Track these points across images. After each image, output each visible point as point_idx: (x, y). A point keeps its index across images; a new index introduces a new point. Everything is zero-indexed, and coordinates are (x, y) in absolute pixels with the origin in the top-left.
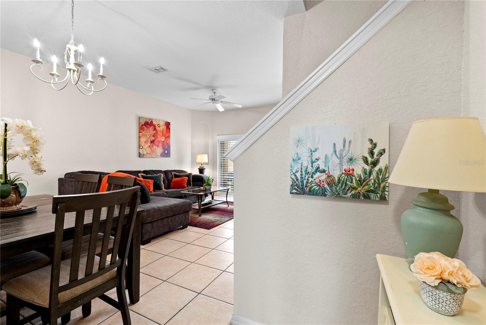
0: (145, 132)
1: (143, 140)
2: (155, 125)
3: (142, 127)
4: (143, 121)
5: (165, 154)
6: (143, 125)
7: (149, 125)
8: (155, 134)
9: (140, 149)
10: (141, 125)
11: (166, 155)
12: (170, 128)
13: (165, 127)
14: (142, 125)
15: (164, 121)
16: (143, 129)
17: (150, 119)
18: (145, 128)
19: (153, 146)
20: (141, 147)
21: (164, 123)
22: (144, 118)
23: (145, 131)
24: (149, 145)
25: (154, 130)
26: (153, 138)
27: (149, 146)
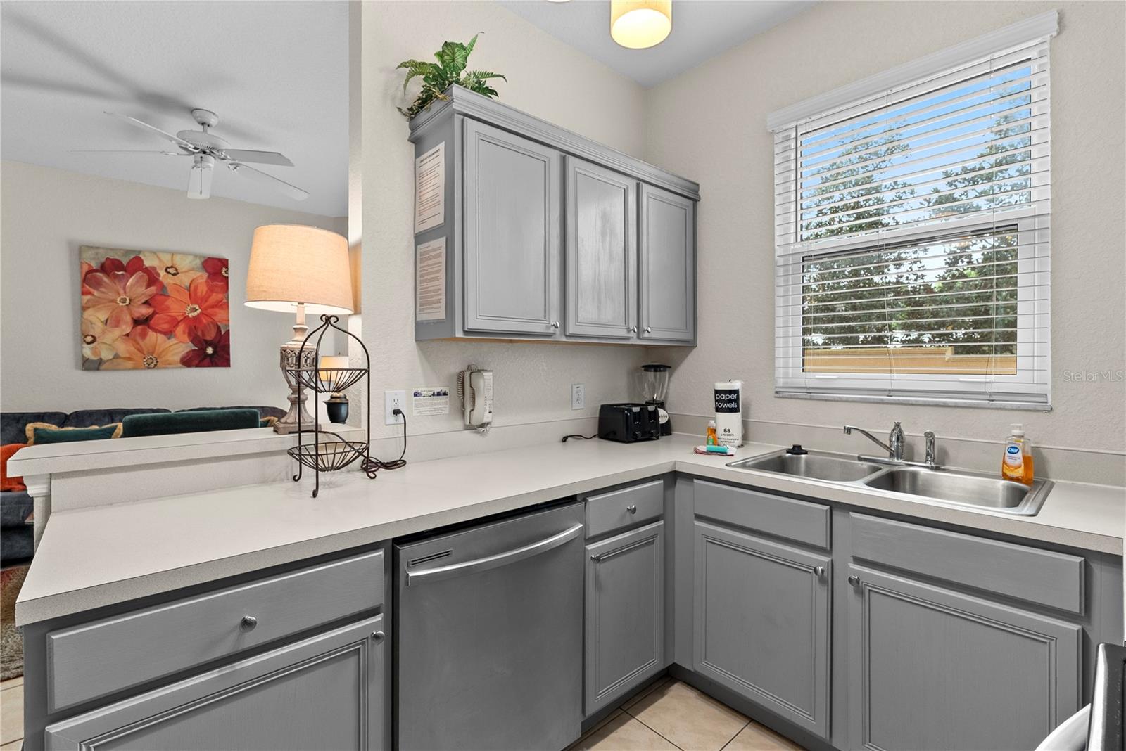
0: (103, 293)
1: (98, 317)
2: (154, 268)
3: (89, 276)
4: (94, 259)
5: (204, 359)
6: (96, 271)
7: (125, 270)
8: (153, 297)
9: (85, 345)
10: (86, 268)
11: (208, 360)
12: (227, 278)
13: (202, 277)
14: (91, 271)
15: (196, 256)
16: (98, 284)
17: (127, 252)
18: (106, 279)
19: (144, 335)
20: (89, 339)
21: (198, 262)
22: (97, 248)
23: (103, 290)
24: (128, 331)
25: (148, 286)
26: (146, 311)
27: (128, 335)
